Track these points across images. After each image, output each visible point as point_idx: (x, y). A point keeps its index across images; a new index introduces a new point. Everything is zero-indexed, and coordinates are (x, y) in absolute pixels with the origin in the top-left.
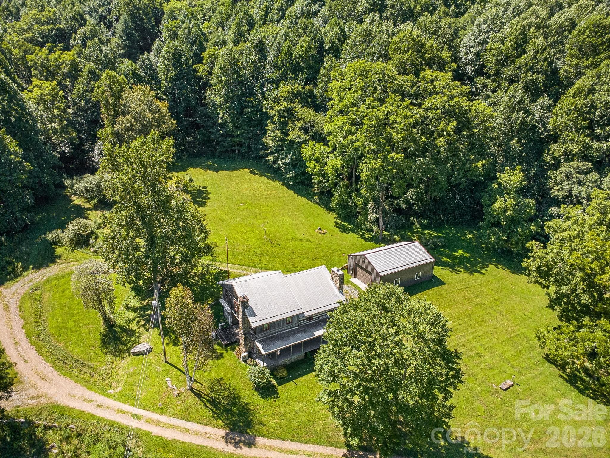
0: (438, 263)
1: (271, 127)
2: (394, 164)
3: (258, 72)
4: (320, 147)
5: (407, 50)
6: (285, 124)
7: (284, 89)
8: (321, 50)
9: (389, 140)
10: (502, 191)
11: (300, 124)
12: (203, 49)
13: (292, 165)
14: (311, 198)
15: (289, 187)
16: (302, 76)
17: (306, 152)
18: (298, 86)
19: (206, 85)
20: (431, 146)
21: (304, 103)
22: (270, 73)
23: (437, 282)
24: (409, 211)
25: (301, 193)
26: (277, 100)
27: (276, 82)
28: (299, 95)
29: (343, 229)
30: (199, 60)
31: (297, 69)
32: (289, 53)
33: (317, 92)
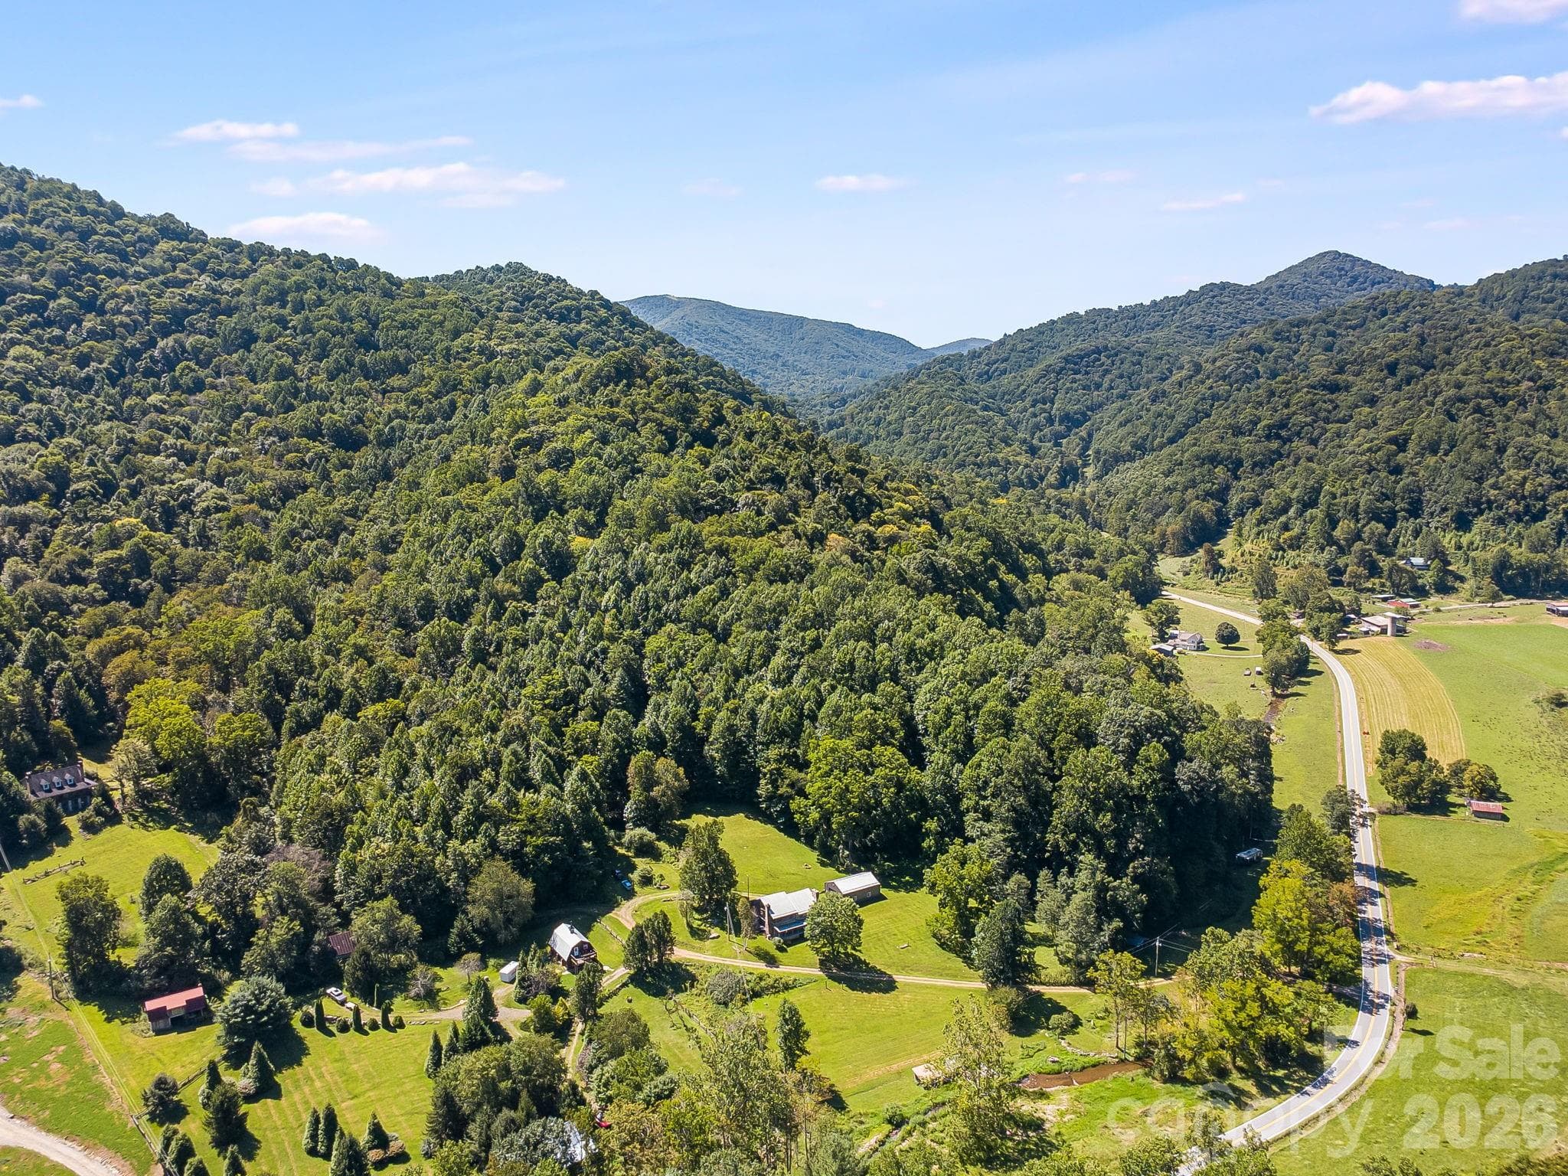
0: (886, 885)
1: (763, 782)
2: (853, 819)
3: (750, 736)
4: (803, 802)
5: (864, 729)
6: (776, 780)
7: (773, 753)
8: (801, 715)
9: (849, 803)
10: (928, 834)
11: (787, 781)
12: (697, 706)
13: (781, 813)
14: (798, 839)
15: (780, 830)
16: (787, 740)
17: (793, 806)
18: (784, 750)
19: (704, 740)
20: (879, 803)
21: (790, 763)
22: (760, 736)
23: (882, 898)
24: (873, 848)
25: (790, 836)
26: (768, 761)
27: (767, 745)
28: (785, 756)
29: (823, 864)
30: (695, 718)
31: (782, 734)
32: (776, 721)
33: (799, 752)
